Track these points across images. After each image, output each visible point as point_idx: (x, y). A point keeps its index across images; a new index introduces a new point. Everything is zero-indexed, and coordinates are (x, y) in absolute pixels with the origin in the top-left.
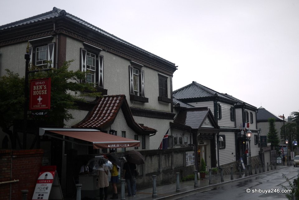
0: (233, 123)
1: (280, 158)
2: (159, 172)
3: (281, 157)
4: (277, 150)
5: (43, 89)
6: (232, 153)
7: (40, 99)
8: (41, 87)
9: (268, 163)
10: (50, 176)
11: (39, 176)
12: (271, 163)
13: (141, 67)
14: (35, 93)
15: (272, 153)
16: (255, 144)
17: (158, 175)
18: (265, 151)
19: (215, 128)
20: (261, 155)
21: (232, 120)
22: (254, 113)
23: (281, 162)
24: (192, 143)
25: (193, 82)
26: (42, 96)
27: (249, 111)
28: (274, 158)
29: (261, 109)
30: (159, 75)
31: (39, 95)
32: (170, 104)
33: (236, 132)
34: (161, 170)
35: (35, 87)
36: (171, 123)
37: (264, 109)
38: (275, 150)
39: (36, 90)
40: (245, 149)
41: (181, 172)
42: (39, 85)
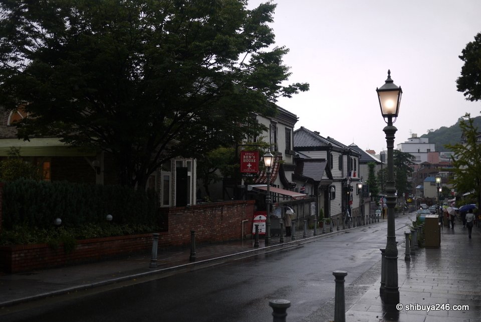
0: (340, 172)
1: (379, 211)
2: (297, 219)
3: (380, 209)
4: (377, 201)
5: (252, 158)
6: (339, 204)
7: (249, 165)
8: (250, 157)
9: (367, 216)
10: (264, 218)
11: (254, 218)
12: (370, 216)
13: (276, 123)
14: (244, 161)
15: (371, 205)
16: (357, 195)
17: (297, 222)
18: (366, 203)
19: (330, 179)
20: (362, 207)
21: (340, 170)
22: (357, 159)
23: (380, 215)
24: (313, 194)
25: (302, 127)
26: (251, 163)
27: (353, 157)
28: (373, 211)
29: (352, 146)
30: (286, 128)
31: (249, 162)
32: (292, 156)
33: (343, 181)
34: (299, 218)
35: (244, 156)
36: (292, 174)
37: (357, 146)
38: (375, 201)
39: (246, 159)
40: (349, 200)
41: (309, 220)
42: (249, 155)
